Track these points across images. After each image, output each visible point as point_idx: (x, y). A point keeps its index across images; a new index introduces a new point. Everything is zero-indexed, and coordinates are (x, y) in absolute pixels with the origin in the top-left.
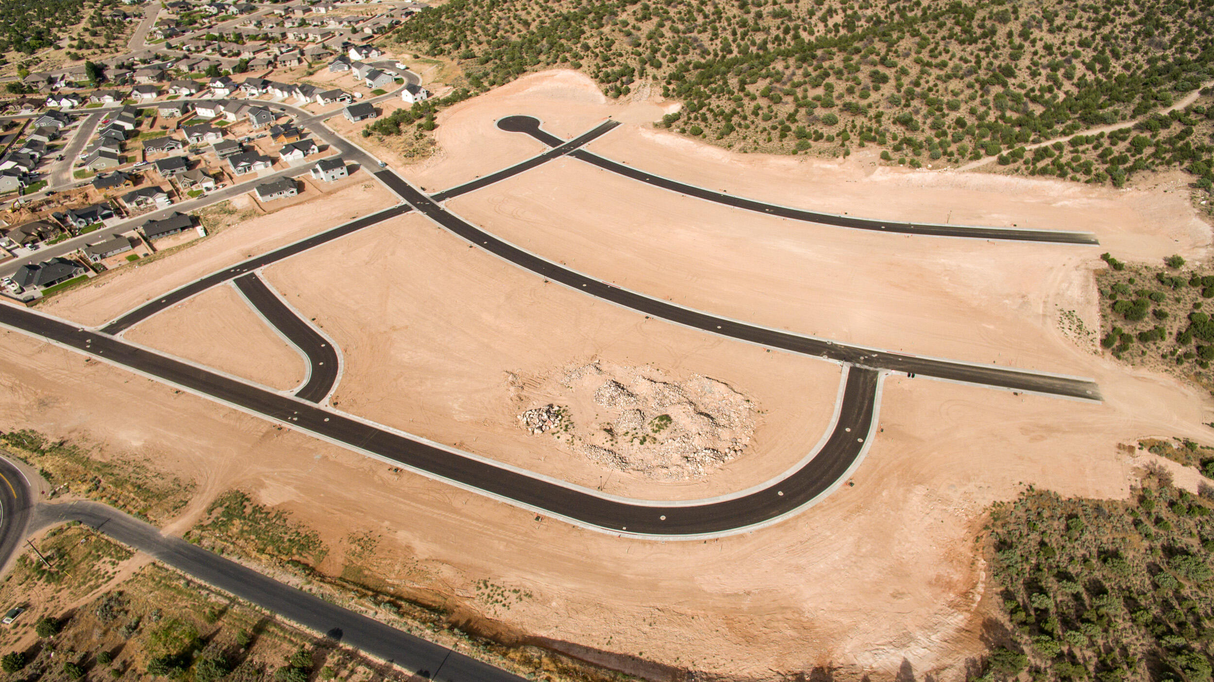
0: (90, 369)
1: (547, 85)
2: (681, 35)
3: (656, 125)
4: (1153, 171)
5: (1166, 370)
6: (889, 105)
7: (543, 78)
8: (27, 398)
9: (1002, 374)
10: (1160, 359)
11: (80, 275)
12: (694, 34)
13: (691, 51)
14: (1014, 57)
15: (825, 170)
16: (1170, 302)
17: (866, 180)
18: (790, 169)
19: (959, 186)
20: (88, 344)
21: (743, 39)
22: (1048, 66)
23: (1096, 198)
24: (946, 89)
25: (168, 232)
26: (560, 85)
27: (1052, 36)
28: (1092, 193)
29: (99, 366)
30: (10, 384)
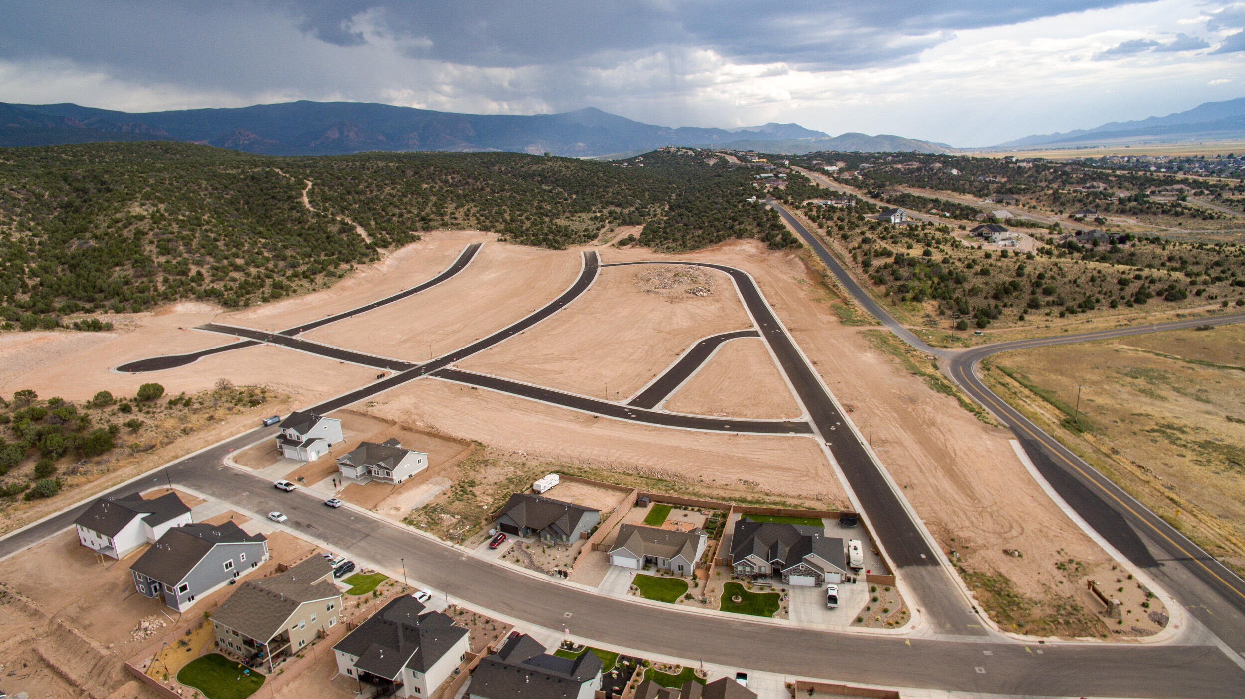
0: (855, 403)
8: (924, 410)
20: (836, 426)
29: (845, 402)
30: (932, 428)
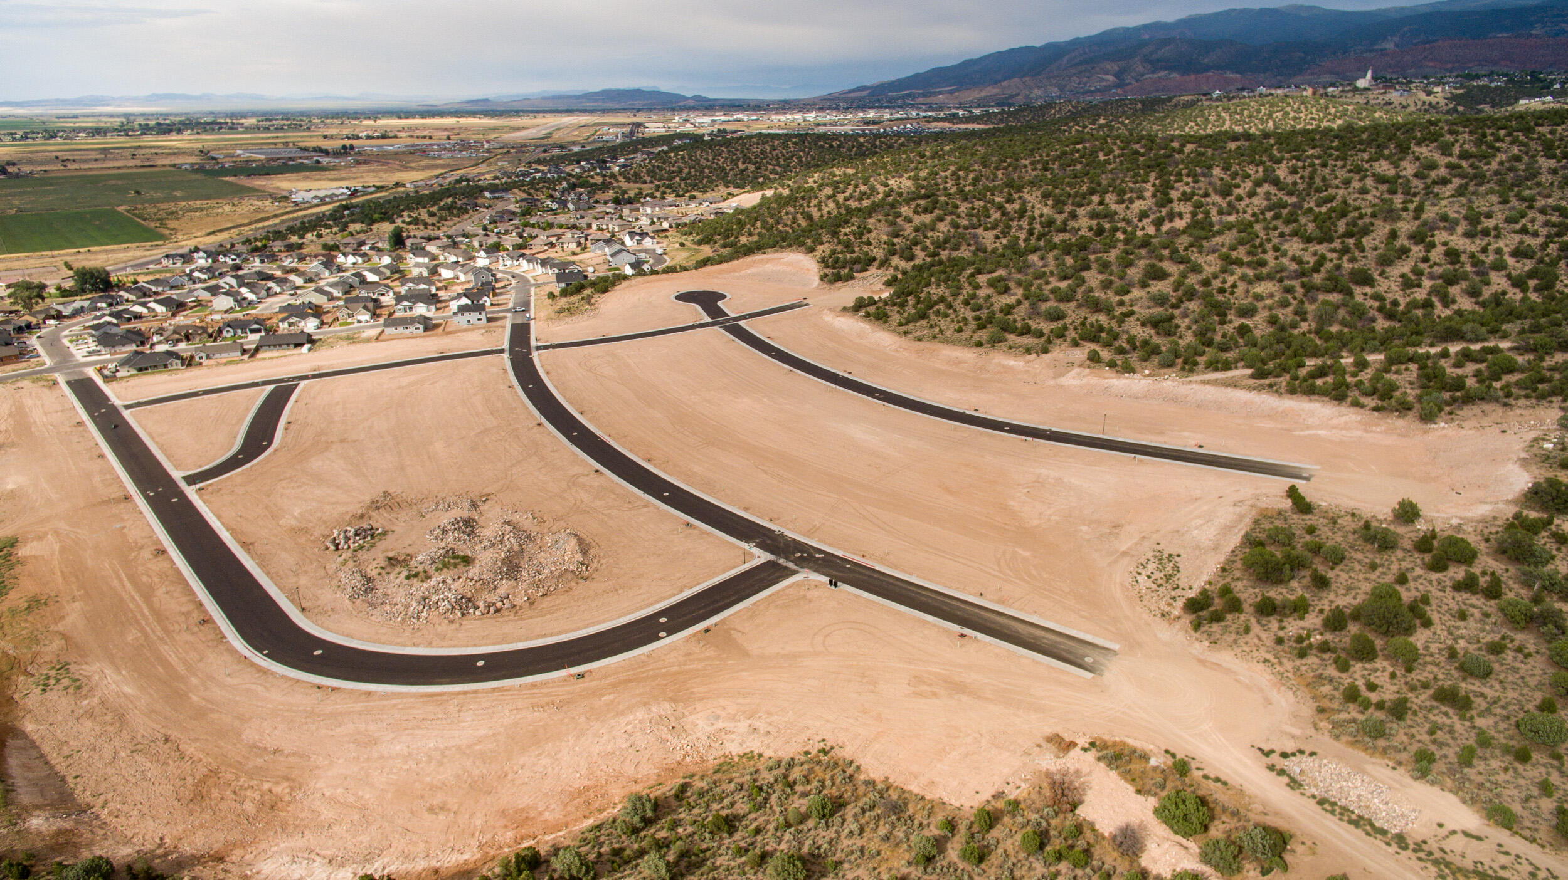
0: (69, 429)
1: (769, 267)
2: (960, 230)
3: (845, 309)
4: (1505, 405)
5: (1266, 661)
6: (1152, 304)
7: (768, 261)
9: (976, 611)
10: (1270, 642)
11: (175, 367)
12: (980, 231)
13: (964, 247)
14: (1385, 262)
15: (1004, 366)
16: (1357, 567)
17: (1052, 383)
18: (960, 363)
19: (1175, 400)
20: (100, 412)
21: (1039, 239)
22: (1440, 277)
23: (1381, 433)
24: (1247, 291)
25: (280, 345)
26: (782, 268)
27: (1468, 241)
28: (1377, 425)
